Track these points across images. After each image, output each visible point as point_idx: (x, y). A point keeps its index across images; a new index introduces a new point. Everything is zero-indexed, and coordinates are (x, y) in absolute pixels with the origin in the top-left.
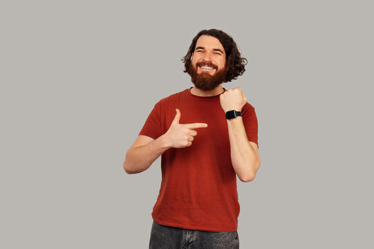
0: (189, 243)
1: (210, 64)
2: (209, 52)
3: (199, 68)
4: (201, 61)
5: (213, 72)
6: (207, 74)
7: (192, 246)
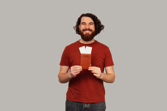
0: (86, 109)
1: (89, 30)
2: (87, 24)
3: (84, 32)
4: (85, 28)
5: (90, 33)
6: (88, 34)
7: (87, 110)
